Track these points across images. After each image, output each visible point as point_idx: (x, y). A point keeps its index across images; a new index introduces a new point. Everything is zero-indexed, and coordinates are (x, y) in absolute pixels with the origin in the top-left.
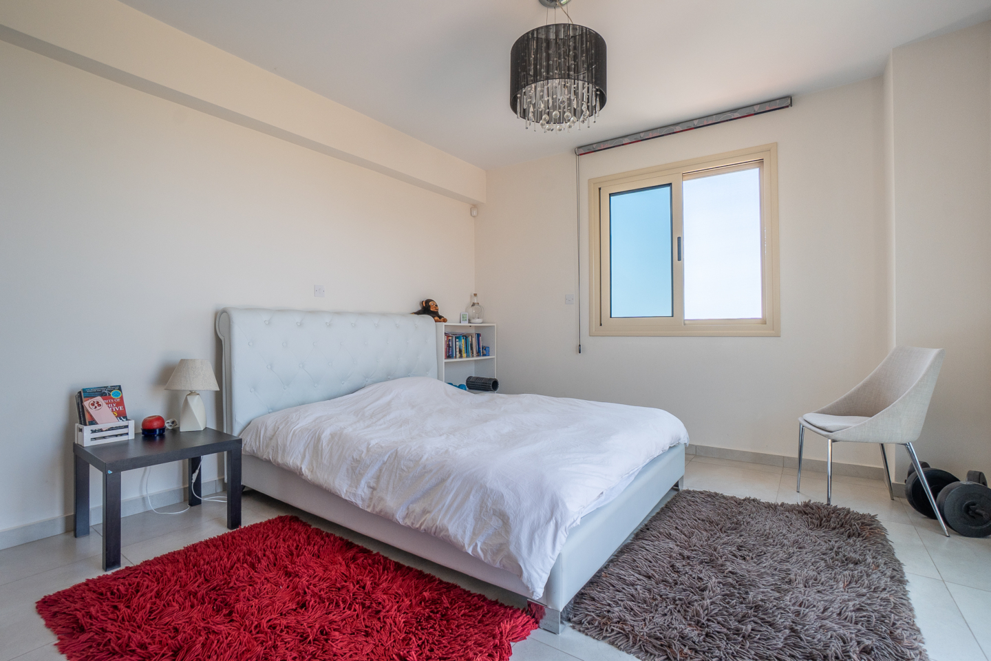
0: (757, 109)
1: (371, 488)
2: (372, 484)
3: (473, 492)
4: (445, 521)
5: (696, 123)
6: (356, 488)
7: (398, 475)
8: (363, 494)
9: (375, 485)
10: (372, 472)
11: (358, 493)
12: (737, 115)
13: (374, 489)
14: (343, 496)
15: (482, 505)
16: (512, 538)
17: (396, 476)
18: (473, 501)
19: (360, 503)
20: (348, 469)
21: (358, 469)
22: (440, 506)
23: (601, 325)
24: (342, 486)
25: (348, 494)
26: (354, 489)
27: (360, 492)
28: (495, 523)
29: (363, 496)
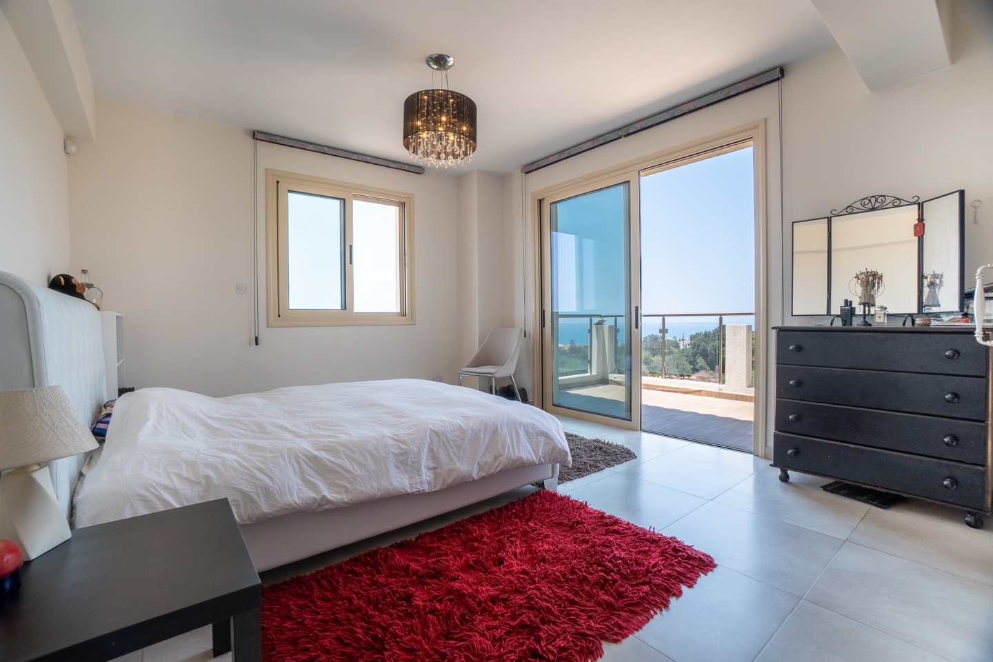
0: (406, 167)
1: (431, 469)
2: (432, 465)
3: (519, 429)
4: (517, 453)
5: (368, 159)
6: (420, 475)
7: (453, 446)
8: (428, 478)
9: (434, 465)
10: (425, 454)
11: (425, 480)
12: (394, 166)
13: (434, 468)
14: (409, 491)
15: (527, 433)
16: (556, 441)
17: (452, 447)
18: (522, 433)
19: (426, 488)
20: (396, 467)
21: (409, 460)
22: (507, 447)
23: (279, 316)
24: (401, 482)
25: (414, 485)
26: (418, 477)
27: (425, 478)
28: (542, 439)
29: (429, 480)
